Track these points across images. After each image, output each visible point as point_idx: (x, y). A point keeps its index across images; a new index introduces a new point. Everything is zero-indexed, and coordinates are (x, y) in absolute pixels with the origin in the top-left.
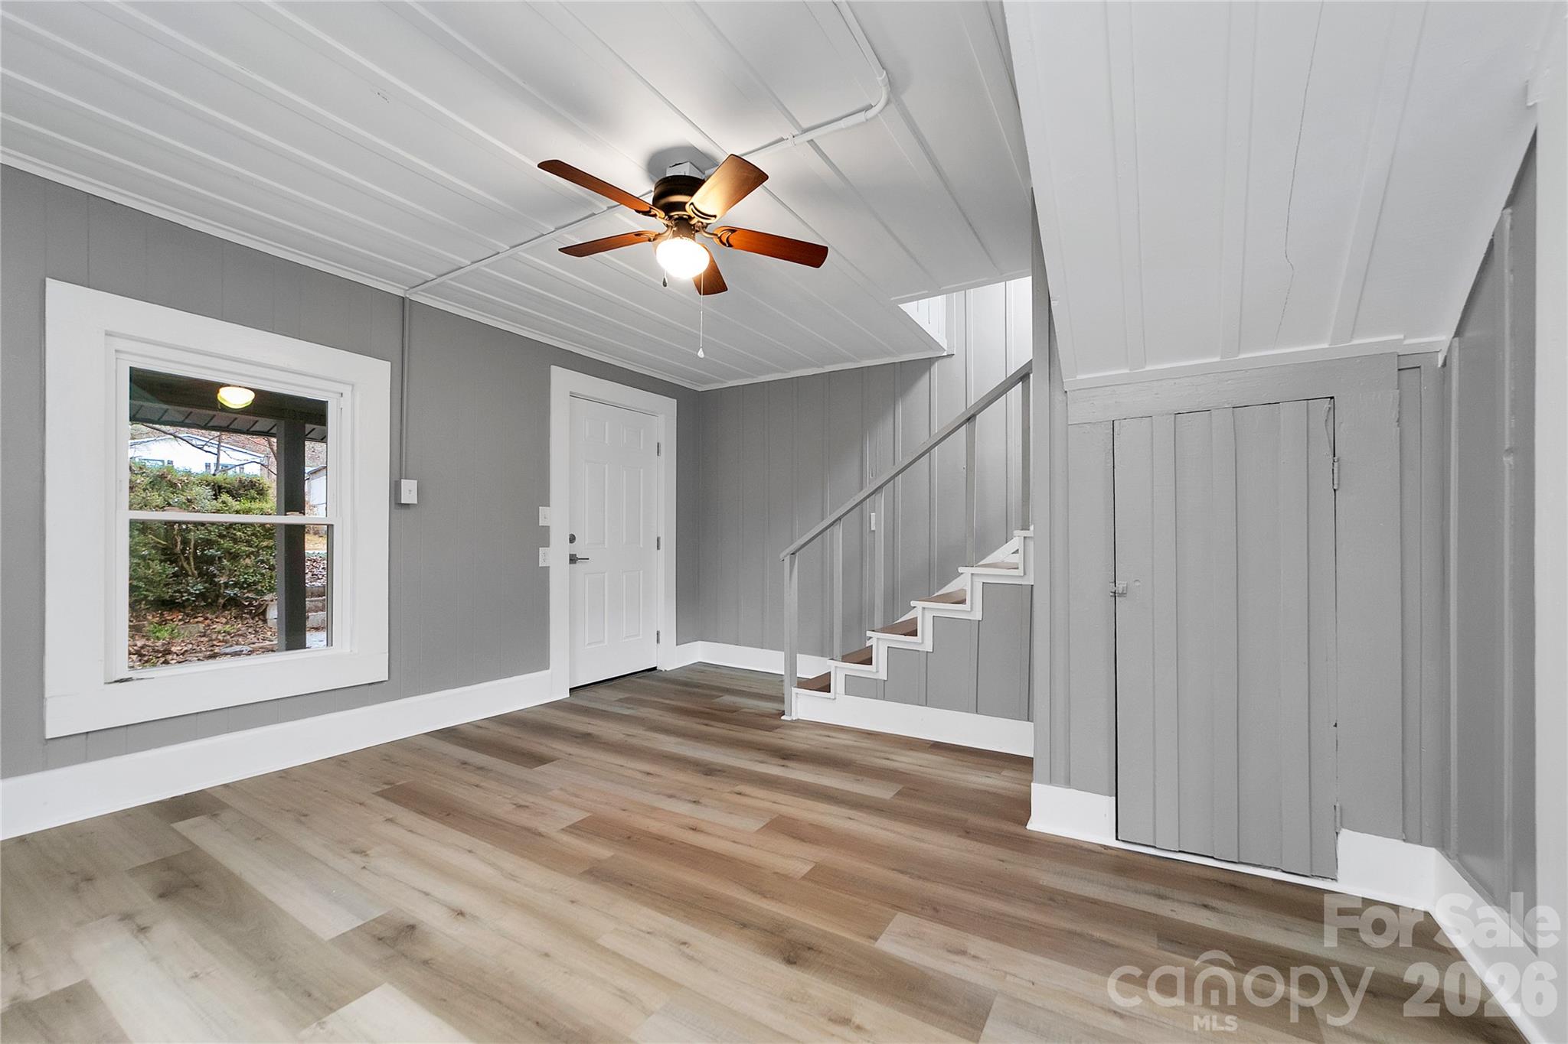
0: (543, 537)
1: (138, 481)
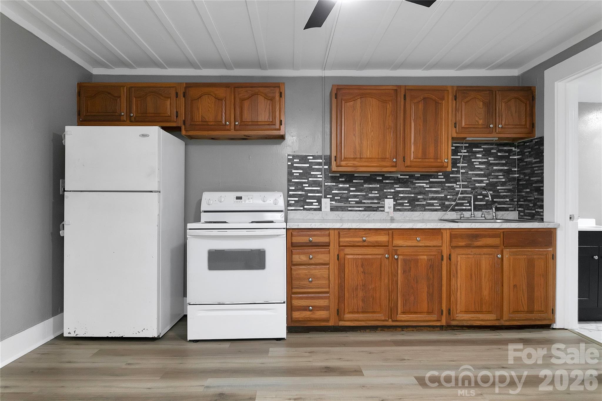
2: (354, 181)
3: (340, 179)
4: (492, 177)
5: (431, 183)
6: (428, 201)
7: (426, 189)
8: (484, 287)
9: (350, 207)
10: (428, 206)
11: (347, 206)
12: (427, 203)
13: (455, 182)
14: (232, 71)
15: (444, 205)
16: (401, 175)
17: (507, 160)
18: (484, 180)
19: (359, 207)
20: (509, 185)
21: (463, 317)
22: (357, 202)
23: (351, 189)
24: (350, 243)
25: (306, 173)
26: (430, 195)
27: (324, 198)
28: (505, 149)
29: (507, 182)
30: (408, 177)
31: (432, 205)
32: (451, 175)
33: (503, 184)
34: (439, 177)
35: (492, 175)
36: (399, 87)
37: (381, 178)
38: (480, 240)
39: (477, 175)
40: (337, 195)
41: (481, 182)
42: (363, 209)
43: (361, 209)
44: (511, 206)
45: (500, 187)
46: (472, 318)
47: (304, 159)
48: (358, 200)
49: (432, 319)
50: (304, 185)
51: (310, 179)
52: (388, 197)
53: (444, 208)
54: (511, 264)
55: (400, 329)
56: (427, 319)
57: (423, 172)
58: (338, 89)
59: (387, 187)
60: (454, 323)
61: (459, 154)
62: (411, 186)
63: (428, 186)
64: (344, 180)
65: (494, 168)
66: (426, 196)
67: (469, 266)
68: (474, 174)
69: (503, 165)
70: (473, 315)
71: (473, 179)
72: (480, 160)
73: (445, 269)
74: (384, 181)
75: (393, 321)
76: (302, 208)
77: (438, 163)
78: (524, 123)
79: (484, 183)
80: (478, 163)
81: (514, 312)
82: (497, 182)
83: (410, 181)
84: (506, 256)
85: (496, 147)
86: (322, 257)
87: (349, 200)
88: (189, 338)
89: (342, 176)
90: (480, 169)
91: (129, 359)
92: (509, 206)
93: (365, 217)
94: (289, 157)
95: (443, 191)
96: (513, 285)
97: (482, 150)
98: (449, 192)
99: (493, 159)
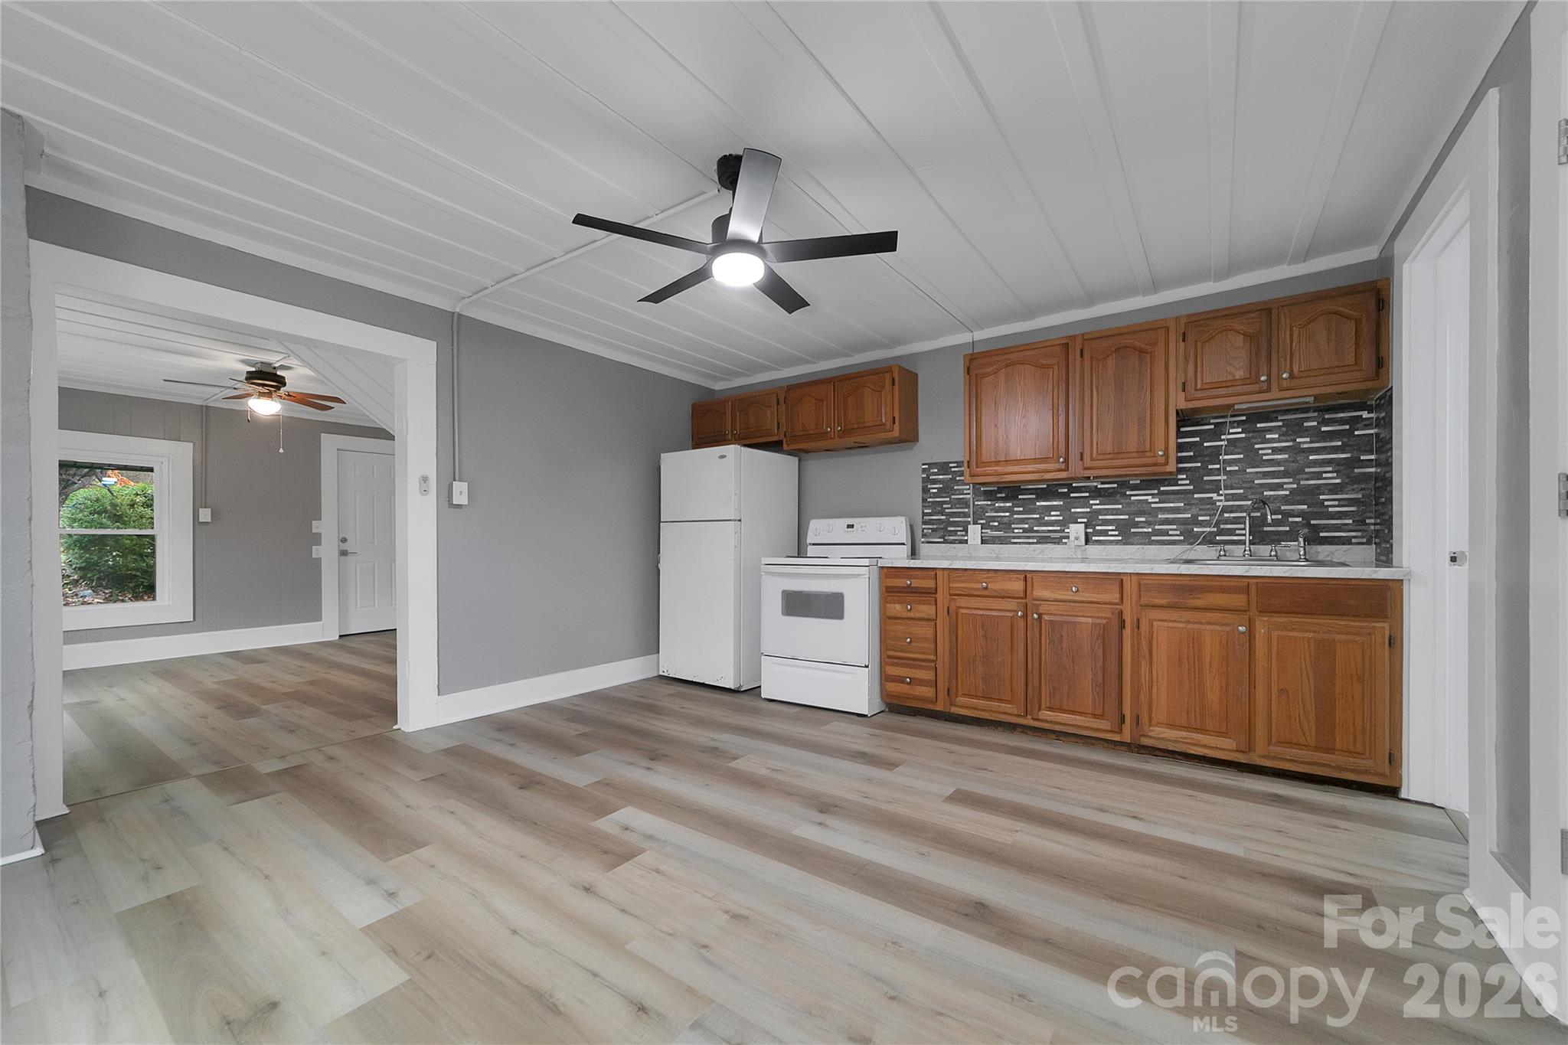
0: (317, 539)
1: (138, 500)
2: (1020, 497)
3: (999, 495)
4: (1305, 476)
5: (1164, 496)
6: (1157, 527)
7: (1153, 505)
8: (1208, 686)
9: (1014, 538)
10: (1156, 535)
11: (1009, 537)
12: (1154, 530)
13: (1217, 491)
14: (851, 358)
15: (1191, 534)
16: (1102, 483)
17: (1345, 440)
18: (1285, 483)
19: (1029, 537)
20: (1353, 490)
21: (1161, 734)
22: (1025, 530)
23: (1016, 509)
24: (964, 590)
25: (947, 489)
26: (1160, 516)
27: (974, 524)
28: (1341, 418)
29: (1347, 484)
30: (1116, 485)
31: (1166, 533)
32: (1205, 478)
33: (1334, 489)
34: (1180, 482)
35: (1307, 473)
36: (1073, 338)
37: (1066, 490)
38: (1200, 596)
39: (1266, 475)
40: (994, 519)
41: (1279, 487)
42: (1035, 541)
43: (1031, 541)
44: (1359, 534)
45: (1327, 495)
46: (1181, 738)
47: (944, 467)
48: (1026, 526)
49: (1102, 726)
50: (945, 506)
51: (952, 497)
52: (1079, 520)
53: (1190, 538)
54: (1274, 648)
55: (1054, 736)
56: (1091, 725)
57: (1146, 475)
58: (971, 360)
59: (1076, 505)
60: (1145, 741)
61: (1223, 437)
62: (1123, 501)
63: (1157, 500)
64: (1004, 495)
65: (1311, 458)
66: (1152, 517)
67: (1176, 643)
68: (1261, 472)
69: (1335, 450)
70: (1184, 734)
71: (1256, 482)
72: (1275, 445)
73: (1129, 645)
74: (1072, 495)
75: (1033, 719)
76: (942, 540)
77: (1149, 459)
78: (1353, 359)
79: (1286, 490)
80: (1270, 451)
81: (1280, 743)
82: (1319, 486)
83: (1119, 493)
84: (1261, 631)
85: (1316, 414)
86: (926, 610)
87: (1013, 526)
88: (763, 696)
89: (1000, 490)
90: (1278, 463)
91: (686, 704)
92: (1353, 534)
93: (1036, 553)
94: (924, 467)
95: (1188, 507)
96: (1278, 688)
97: (1281, 424)
98: (1200, 510)
99: (1308, 439)
